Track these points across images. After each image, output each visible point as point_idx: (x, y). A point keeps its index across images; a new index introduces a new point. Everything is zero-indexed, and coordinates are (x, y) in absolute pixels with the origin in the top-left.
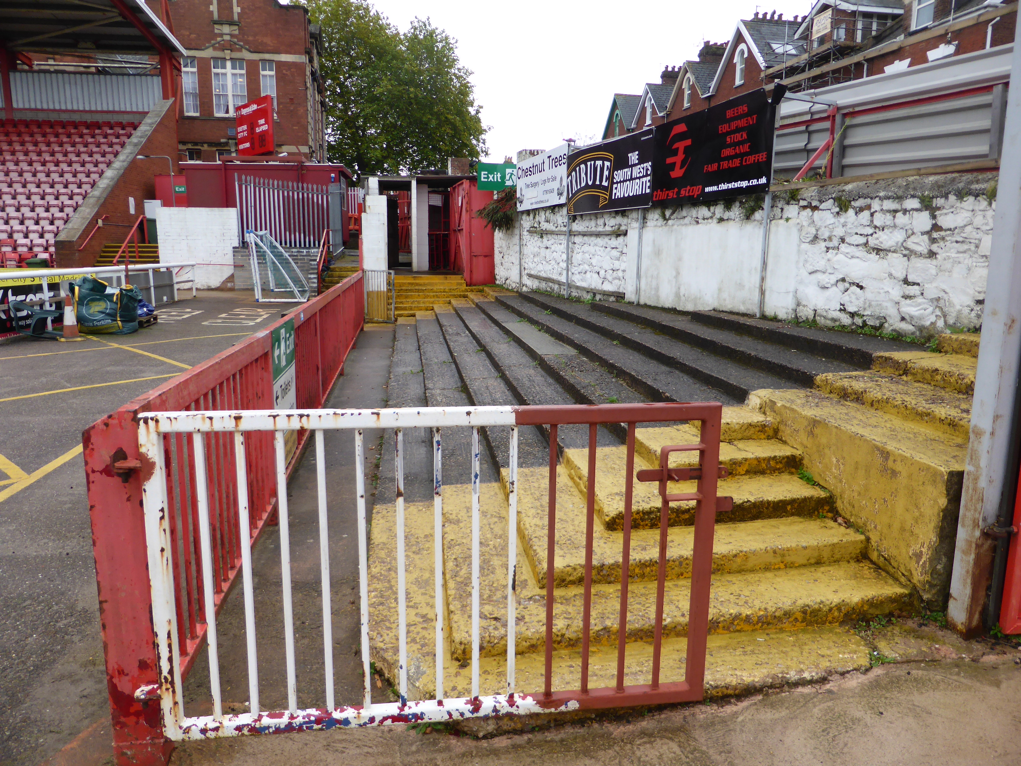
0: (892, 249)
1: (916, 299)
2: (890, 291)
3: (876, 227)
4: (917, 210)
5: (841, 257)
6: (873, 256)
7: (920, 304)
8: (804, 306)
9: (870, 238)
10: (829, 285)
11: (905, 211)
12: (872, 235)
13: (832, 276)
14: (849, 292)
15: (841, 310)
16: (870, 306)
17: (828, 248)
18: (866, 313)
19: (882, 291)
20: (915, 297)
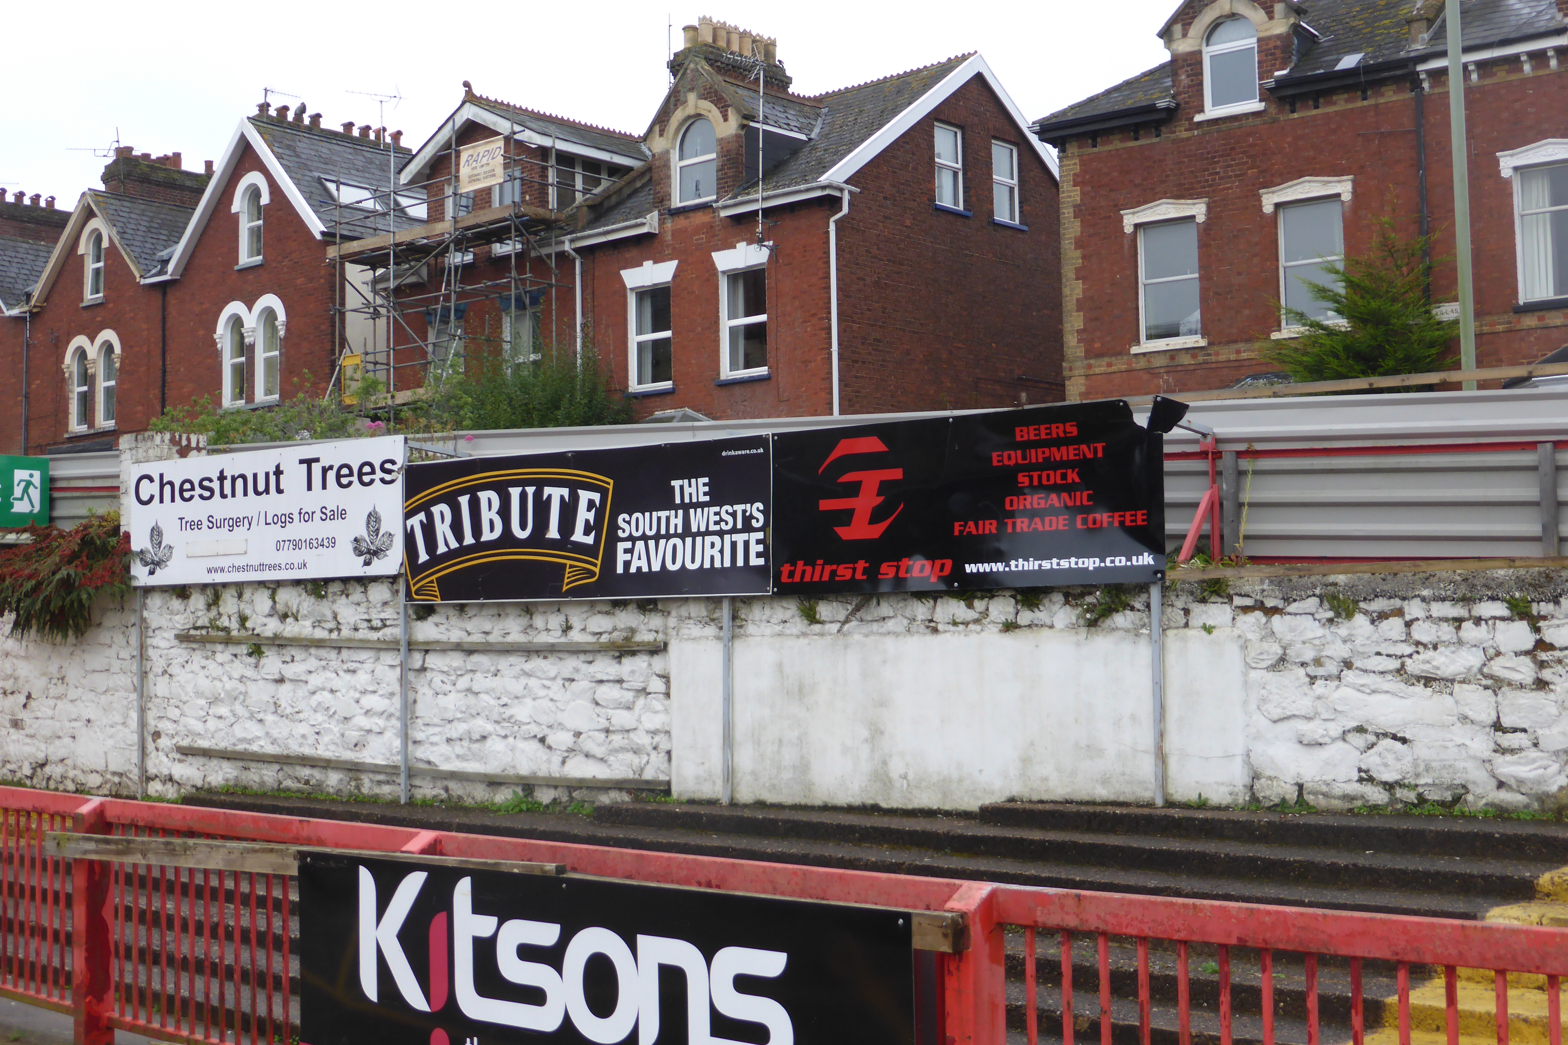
0: (1458, 678)
1: (1523, 754)
2: (1468, 743)
3: (1418, 643)
4: (1502, 619)
5: (1345, 692)
6: (1419, 688)
7: (1534, 761)
8: (1270, 778)
9: (1408, 661)
10: (1327, 740)
11: (1478, 621)
12: (1410, 656)
13: (1330, 725)
14: (1375, 749)
15: (1361, 780)
16: (1428, 769)
17: (1313, 679)
18: (1422, 781)
19: (1450, 744)
20: (1521, 749)
